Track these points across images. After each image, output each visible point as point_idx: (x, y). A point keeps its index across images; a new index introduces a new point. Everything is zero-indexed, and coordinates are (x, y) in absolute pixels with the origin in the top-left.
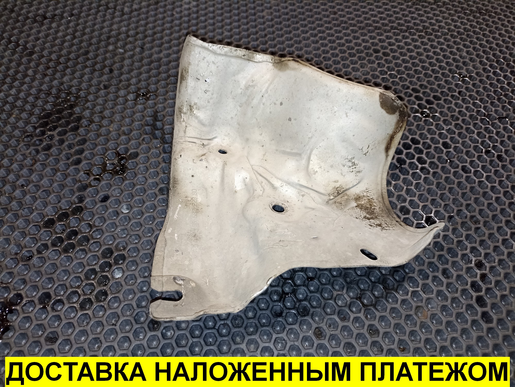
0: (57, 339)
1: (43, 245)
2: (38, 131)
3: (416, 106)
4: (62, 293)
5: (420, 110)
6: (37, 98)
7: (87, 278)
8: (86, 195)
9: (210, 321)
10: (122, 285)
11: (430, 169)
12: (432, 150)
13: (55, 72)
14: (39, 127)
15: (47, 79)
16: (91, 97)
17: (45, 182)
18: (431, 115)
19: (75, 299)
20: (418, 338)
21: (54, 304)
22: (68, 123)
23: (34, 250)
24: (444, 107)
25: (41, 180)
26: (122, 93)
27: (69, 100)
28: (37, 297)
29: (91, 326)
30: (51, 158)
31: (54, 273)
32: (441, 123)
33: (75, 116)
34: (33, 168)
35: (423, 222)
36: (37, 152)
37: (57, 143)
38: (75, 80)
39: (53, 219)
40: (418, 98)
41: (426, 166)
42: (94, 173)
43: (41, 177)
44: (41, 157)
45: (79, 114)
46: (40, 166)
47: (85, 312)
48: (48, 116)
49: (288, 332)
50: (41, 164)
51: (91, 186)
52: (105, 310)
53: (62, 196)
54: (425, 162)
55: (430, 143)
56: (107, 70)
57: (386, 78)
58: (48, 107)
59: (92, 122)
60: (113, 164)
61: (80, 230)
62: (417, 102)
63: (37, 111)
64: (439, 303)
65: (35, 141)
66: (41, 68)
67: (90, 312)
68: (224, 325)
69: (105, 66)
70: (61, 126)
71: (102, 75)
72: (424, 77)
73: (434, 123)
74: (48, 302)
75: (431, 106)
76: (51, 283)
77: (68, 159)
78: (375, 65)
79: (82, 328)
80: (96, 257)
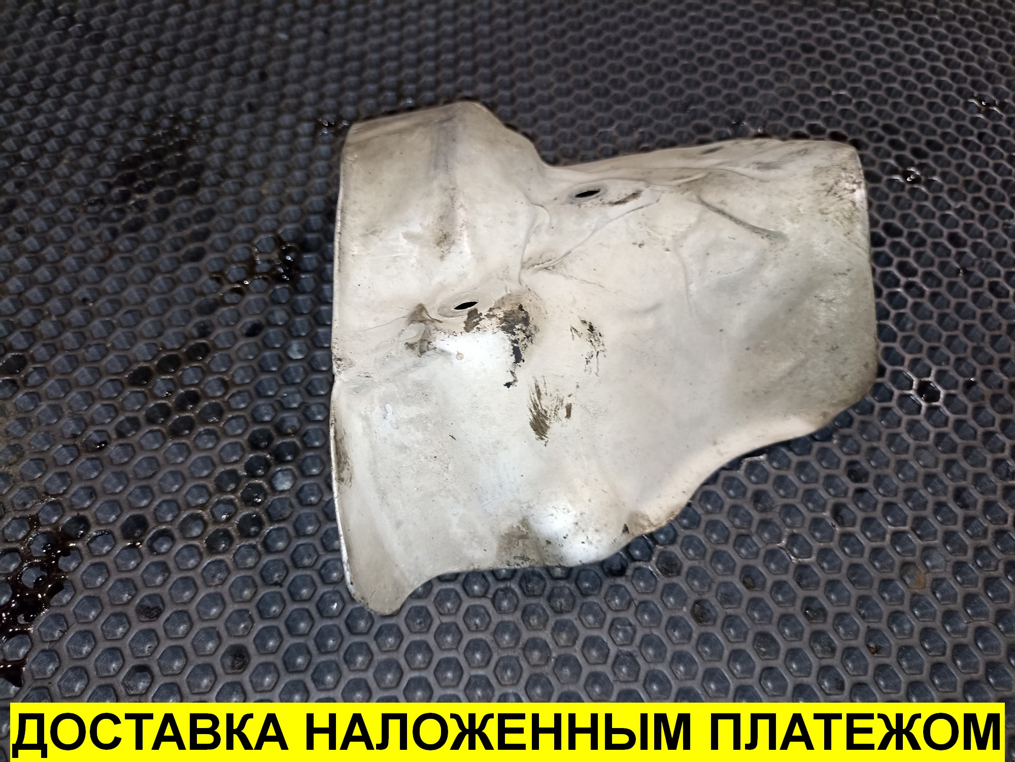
0: (160, 612)
1: (129, 419)
2: (116, 191)
3: (892, 162)
4: (169, 518)
5: (900, 169)
6: (112, 127)
7: (221, 489)
8: (215, 322)
9: (475, 583)
10: (291, 505)
11: (925, 288)
12: (928, 250)
13: (150, 75)
14: (117, 184)
15: (132, 89)
16: (222, 128)
17: (132, 293)
18: (923, 178)
19: (196, 531)
20: (907, 627)
21: (154, 539)
22: (177, 178)
23: (111, 430)
24: (949, 164)
25: (123, 289)
26: (286, 119)
27: (177, 133)
28: (119, 524)
29: (232, 586)
30: (143, 247)
31: (151, 477)
32: (944, 195)
33: (191, 164)
34: (107, 265)
35: (911, 392)
36: (115, 233)
37: (153, 218)
38: (190, 94)
39: (147, 369)
40: (894, 144)
41: (917, 280)
42: (231, 278)
43: (124, 284)
44: (123, 243)
45: (198, 159)
46: (121, 264)
47: (219, 557)
48: (136, 162)
49: (637, 607)
50: (122, 258)
51: (225, 304)
52: (259, 555)
53: (166, 323)
54: (914, 273)
55: (924, 235)
56: (254, 73)
57: (829, 103)
58: (136, 145)
59: (224, 175)
60: (269, 261)
61: (203, 391)
62: (894, 153)
63: (112, 153)
64: (950, 557)
65: (110, 212)
66: (120, 67)
67: (228, 558)
68: (507, 590)
69: (250, 67)
70: (162, 183)
71: (245, 82)
72: (906, 104)
73: (931, 195)
74: (141, 535)
75: (924, 161)
76: (145, 497)
77: (177, 249)
78: (806, 77)
79: (211, 590)
80: (238, 447)
